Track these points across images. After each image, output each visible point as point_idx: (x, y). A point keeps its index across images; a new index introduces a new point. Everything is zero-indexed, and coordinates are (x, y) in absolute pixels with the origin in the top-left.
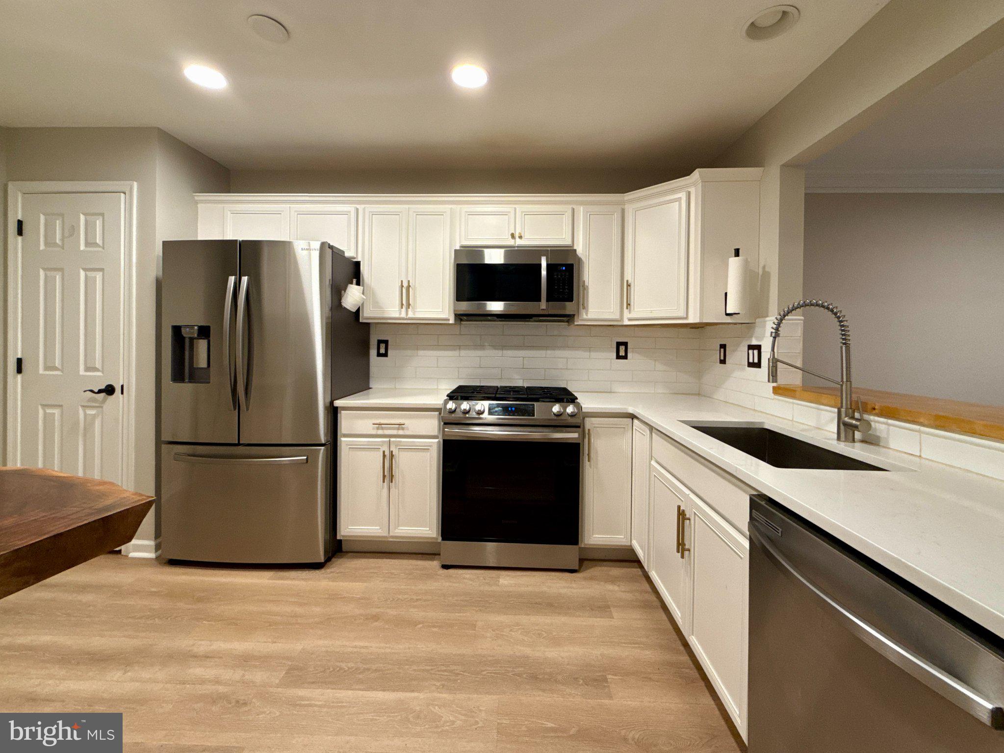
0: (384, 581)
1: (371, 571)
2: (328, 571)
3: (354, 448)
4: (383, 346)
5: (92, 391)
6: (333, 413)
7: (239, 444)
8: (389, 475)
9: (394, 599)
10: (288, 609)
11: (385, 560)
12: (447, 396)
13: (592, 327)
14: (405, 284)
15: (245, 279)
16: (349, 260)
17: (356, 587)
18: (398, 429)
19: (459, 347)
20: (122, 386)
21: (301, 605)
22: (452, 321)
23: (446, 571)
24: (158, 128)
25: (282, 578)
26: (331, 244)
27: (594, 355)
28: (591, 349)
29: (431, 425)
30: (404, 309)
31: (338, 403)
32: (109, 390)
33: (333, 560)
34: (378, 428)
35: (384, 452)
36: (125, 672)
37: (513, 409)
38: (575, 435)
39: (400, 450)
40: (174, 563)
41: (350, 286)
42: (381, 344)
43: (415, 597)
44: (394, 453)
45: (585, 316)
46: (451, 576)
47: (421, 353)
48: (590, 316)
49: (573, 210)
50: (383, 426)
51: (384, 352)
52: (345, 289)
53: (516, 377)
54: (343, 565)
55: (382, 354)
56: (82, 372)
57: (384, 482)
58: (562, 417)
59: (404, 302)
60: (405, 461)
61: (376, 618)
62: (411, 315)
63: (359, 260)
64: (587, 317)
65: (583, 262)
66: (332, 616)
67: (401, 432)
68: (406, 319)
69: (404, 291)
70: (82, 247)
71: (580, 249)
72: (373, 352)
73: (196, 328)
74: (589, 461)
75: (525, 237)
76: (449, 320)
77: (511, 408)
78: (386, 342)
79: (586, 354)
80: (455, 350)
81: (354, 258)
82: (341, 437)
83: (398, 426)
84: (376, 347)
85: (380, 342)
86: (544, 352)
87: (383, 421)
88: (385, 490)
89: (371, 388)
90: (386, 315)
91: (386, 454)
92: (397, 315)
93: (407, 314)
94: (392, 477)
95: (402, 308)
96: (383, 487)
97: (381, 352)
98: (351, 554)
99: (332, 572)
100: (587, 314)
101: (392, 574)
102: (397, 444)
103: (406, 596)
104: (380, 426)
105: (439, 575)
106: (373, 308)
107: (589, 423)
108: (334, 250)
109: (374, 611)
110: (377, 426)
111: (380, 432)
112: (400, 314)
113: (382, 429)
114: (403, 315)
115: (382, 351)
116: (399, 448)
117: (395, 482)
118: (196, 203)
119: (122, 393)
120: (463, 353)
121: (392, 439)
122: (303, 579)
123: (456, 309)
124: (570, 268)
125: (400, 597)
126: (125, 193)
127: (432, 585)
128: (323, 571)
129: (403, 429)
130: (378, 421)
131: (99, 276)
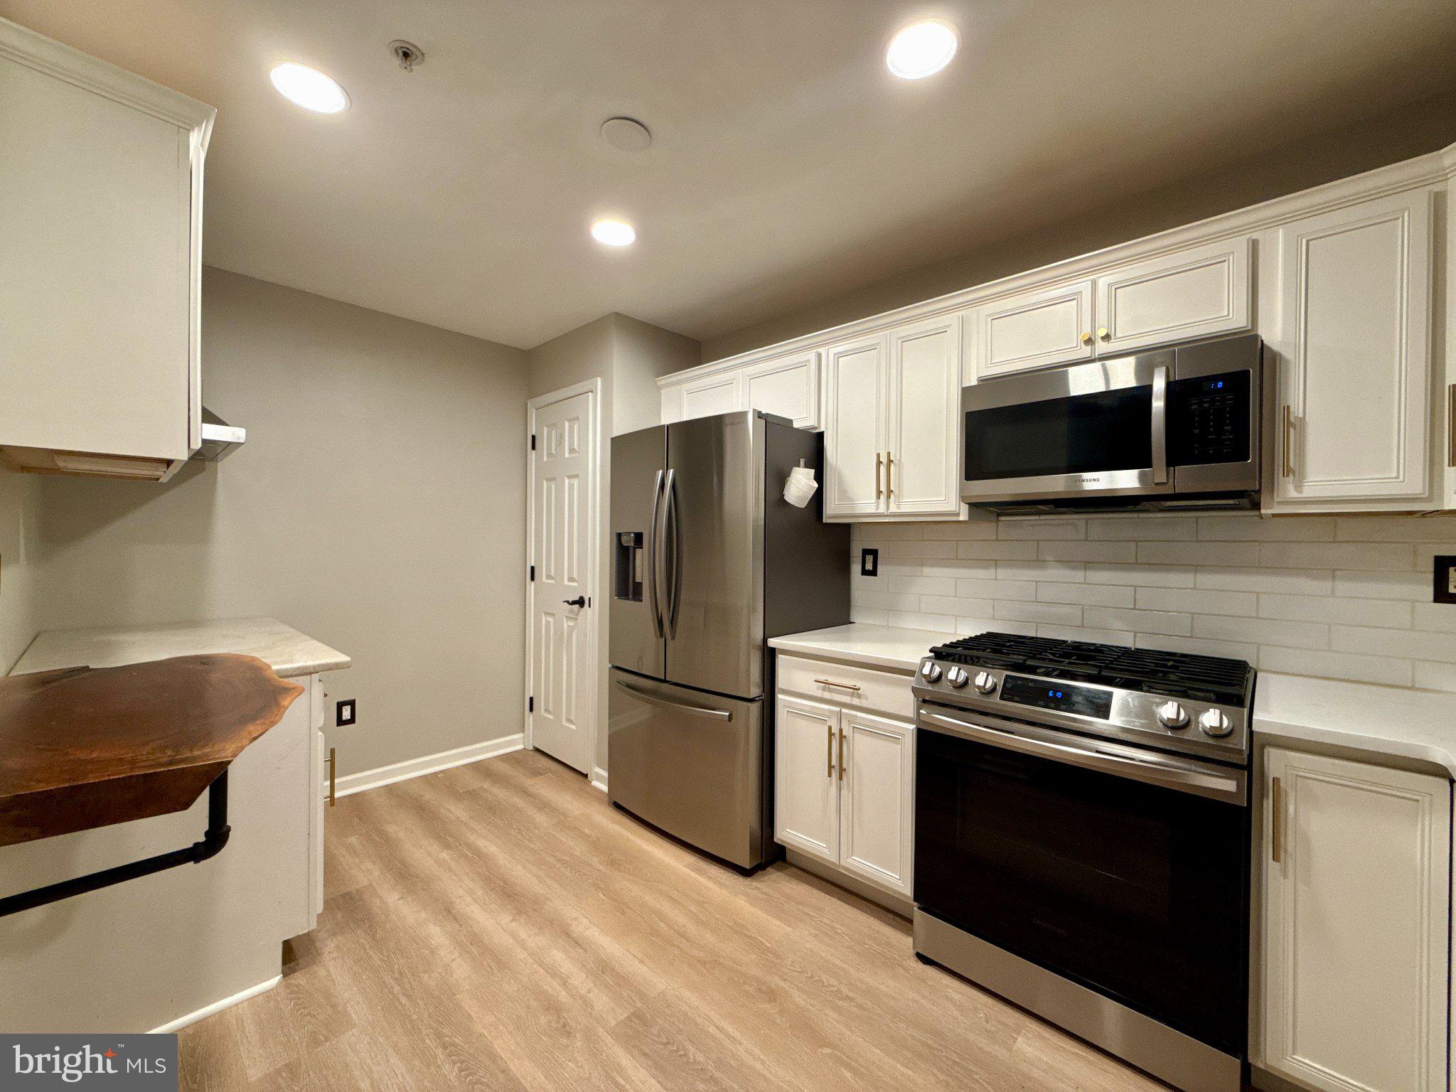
0: (816, 936)
1: (806, 910)
2: (755, 884)
3: (796, 713)
4: (869, 559)
5: (568, 602)
6: (770, 656)
7: (665, 681)
8: (838, 768)
9: (812, 977)
10: (680, 919)
11: (834, 900)
12: (931, 651)
13: (1339, 520)
14: (884, 459)
15: (671, 471)
16: (803, 432)
17: (777, 928)
18: (852, 695)
19: (996, 563)
20: (590, 599)
21: (699, 922)
22: (963, 517)
23: (920, 966)
24: (616, 313)
25: (698, 871)
26: (764, 412)
27: (1343, 587)
28: (1338, 573)
29: (901, 699)
30: (883, 498)
31: (773, 642)
32: (581, 602)
33: (769, 869)
34: (824, 689)
35: (830, 728)
36: (513, 920)
37: (1059, 695)
38: (1228, 785)
39: (855, 729)
40: (618, 807)
41: (796, 469)
42: (867, 556)
43: (845, 990)
44: (844, 733)
45: (1292, 493)
46: (924, 981)
47: (927, 570)
48: (1309, 492)
49: (1254, 245)
50: (831, 686)
51: (871, 569)
52: (789, 475)
53: (1117, 625)
54: (776, 883)
55: (869, 570)
56: (566, 582)
57: (830, 775)
58: (1188, 735)
59: (883, 488)
60: (862, 749)
61: (772, 995)
62: (893, 509)
63: (822, 430)
64: (1299, 495)
65: (1287, 361)
66: (722, 960)
67: (856, 701)
68: (887, 516)
69: (883, 469)
70: (567, 455)
71: (1273, 333)
72: (856, 568)
73: (632, 535)
74: (1276, 858)
75: (1118, 335)
76: (958, 515)
77: (1055, 692)
78: (874, 553)
79: (1326, 585)
80: (986, 568)
81: (815, 428)
82: (779, 693)
83: (851, 690)
84: (860, 559)
85: (866, 552)
86: (1191, 576)
87: (831, 680)
88: (834, 789)
89: (851, 623)
90: (858, 511)
91: (833, 731)
92: (872, 510)
93: (888, 508)
94: (842, 770)
95: (878, 497)
96: (831, 784)
97: (867, 568)
98: (795, 870)
99: (758, 889)
100: (1299, 488)
101: (833, 929)
102: (851, 720)
103: (833, 981)
104: (827, 686)
105: (904, 968)
106: (838, 501)
107: (1276, 763)
108: (768, 419)
109: (776, 981)
110: (823, 685)
111: (827, 695)
112: (877, 508)
113: (830, 690)
114: (882, 509)
115: (869, 567)
116: (854, 727)
117: (848, 780)
118: (659, 389)
119: (590, 606)
120: (1003, 573)
121: (844, 710)
122: (720, 883)
123: (965, 495)
124: (1238, 382)
125: (824, 977)
126: (592, 392)
127: (885, 983)
128: (747, 881)
129: (859, 696)
130: (822, 678)
131: (576, 482)
